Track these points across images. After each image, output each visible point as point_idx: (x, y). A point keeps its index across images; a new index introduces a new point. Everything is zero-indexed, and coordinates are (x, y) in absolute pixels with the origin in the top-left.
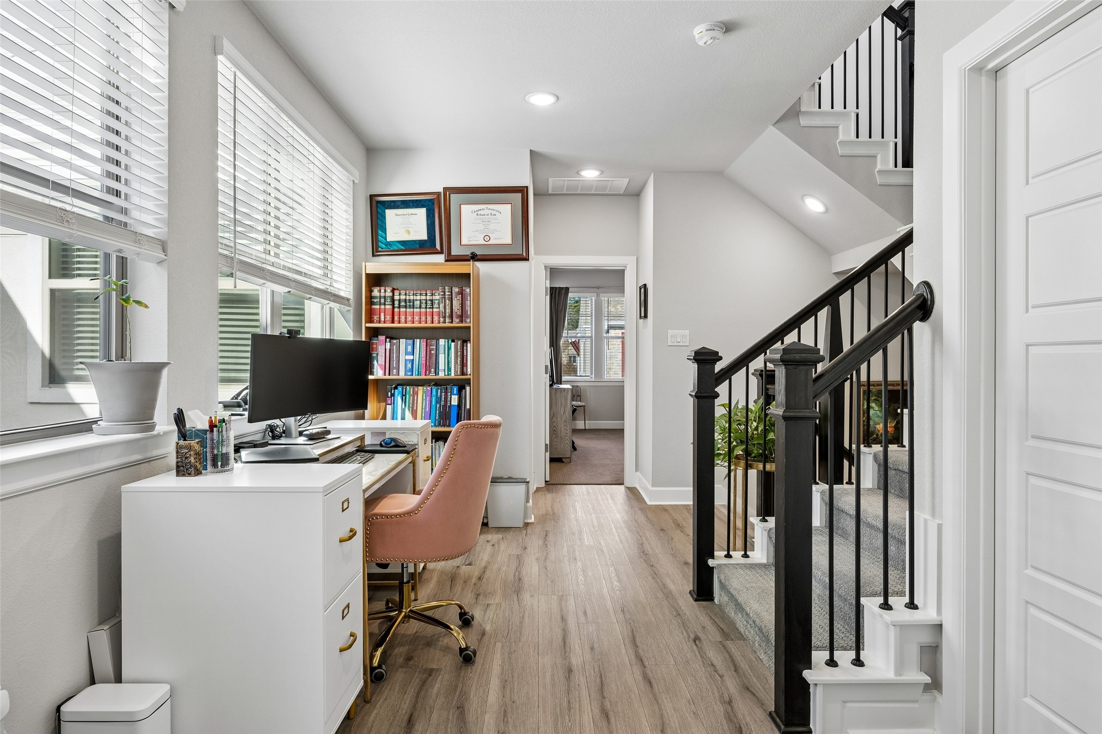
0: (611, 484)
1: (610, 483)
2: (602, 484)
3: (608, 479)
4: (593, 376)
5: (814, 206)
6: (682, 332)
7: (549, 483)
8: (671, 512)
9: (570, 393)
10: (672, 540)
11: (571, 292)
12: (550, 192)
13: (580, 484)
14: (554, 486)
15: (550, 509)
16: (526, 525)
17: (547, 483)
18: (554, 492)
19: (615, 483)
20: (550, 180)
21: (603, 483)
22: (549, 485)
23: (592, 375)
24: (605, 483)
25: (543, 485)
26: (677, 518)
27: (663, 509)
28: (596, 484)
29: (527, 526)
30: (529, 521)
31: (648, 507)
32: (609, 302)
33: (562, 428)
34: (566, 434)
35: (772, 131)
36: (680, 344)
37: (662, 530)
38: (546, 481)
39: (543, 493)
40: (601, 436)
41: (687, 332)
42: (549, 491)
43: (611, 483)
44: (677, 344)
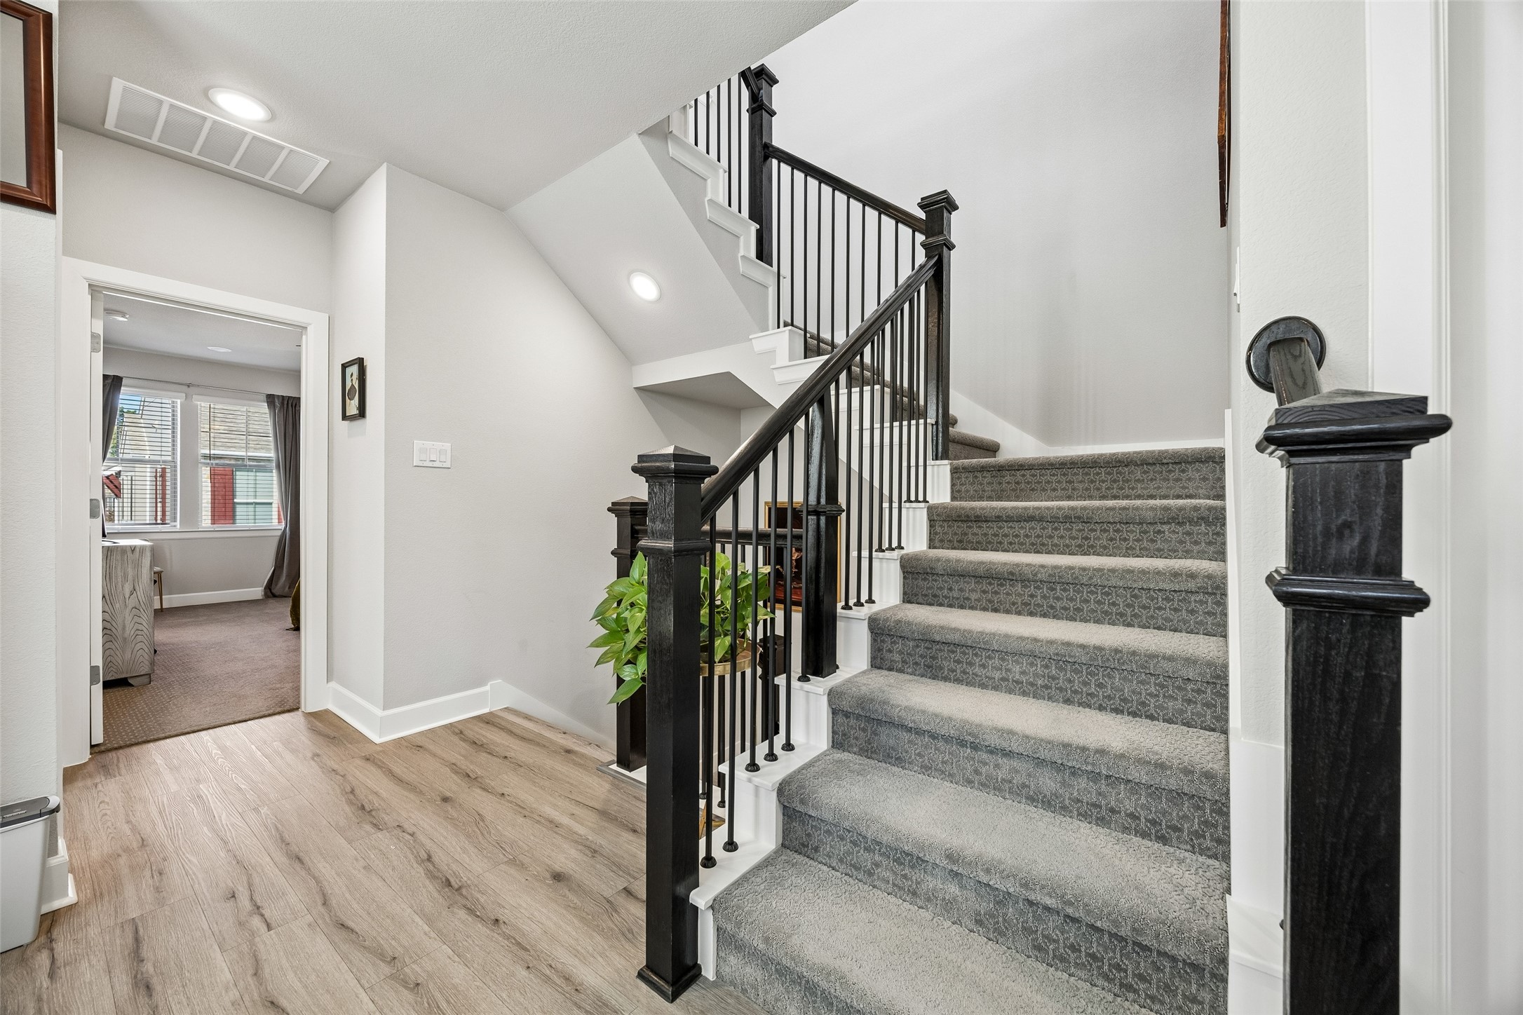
0: (270, 715)
1: (267, 713)
2: (250, 720)
3: (260, 704)
4: (178, 523)
5: (644, 288)
6: (439, 445)
7: (103, 748)
8: (431, 747)
9: (148, 554)
10: (483, 821)
11: (126, 386)
12: (110, 124)
13: (194, 732)
14: (121, 751)
15: (126, 829)
16: (47, 923)
17: (96, 749)
18: (123, 771)
19: (279, 710)
20: (118, 85)
21: (251, 716)
22: (103, 752)
23: (175, 521)
24: (257, 715)
25: (85, 756)
26: (454, 761)
27: (414, 745)
28: (235, 723)
29: (49, 931)
30: (58, 904)
31: (379, 749)
32: (212, 410)
33: (127, 623)
34: (139, 633)
35: (634, 147)
36: (435, 464)
37: (445, 800)
38: (92, 746)
39: (89, 782)
40: (201, 619)
41: (447, 446)
42: (106, 770)
43: (270, 712)
44: (431, 464)
